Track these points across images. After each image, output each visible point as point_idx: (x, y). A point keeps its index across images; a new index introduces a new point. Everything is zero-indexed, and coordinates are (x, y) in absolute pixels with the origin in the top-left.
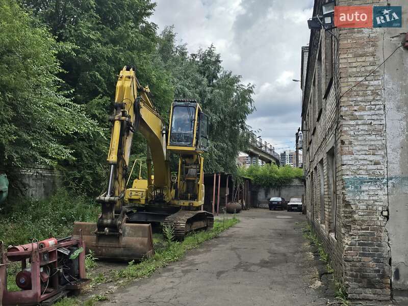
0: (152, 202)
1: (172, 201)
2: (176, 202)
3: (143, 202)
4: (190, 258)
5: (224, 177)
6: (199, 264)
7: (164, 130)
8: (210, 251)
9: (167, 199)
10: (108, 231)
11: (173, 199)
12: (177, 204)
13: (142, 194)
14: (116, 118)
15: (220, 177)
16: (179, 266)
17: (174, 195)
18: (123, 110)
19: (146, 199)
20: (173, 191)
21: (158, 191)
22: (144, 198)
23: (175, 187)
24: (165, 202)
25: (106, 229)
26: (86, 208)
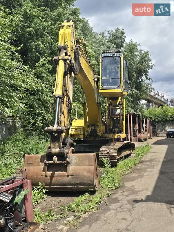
0: (88, 137)
1: (103, 135)
2: (107, 135)
3: (81, 136)
4: (128, 184)
5: (134, 116)
6: (140, 191)
7: (96, 78)
8: (143, 175)
9: (100, 134)
10: (56, 159)
11: (104, 133)
12: (107, 137)
13: (80, 131)
14: (60, 57)
15: (132, 116)
16: (122, 195)
17: (104, 130)
18: (66, 51)
19: (84, 134)
20: (104, 127)
21: (93, 128)
22: (82, 133)
23: (105, 124)
24: (98, 135)
25: (55, 158)
26: (39, 143)
